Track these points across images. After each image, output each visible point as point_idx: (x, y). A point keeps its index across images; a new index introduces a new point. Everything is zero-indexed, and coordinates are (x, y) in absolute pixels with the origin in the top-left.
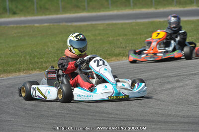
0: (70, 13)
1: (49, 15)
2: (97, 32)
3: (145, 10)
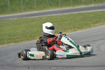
0: (28, 12)
2: (43, 21)
3: (67, 8)
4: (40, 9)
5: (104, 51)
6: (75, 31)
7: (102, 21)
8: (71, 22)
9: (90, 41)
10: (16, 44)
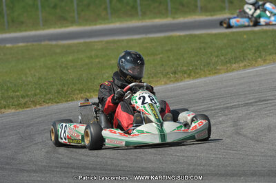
0: (55, 28)
1: (26, 30)
2: (93, 53)
3: (158, 21)
4: (87, 21)
5: (251, 135)
6: (177, 80)
7: (249, 57)
8: (168, 57)
9: (216, 109)
10: (21, 110)
